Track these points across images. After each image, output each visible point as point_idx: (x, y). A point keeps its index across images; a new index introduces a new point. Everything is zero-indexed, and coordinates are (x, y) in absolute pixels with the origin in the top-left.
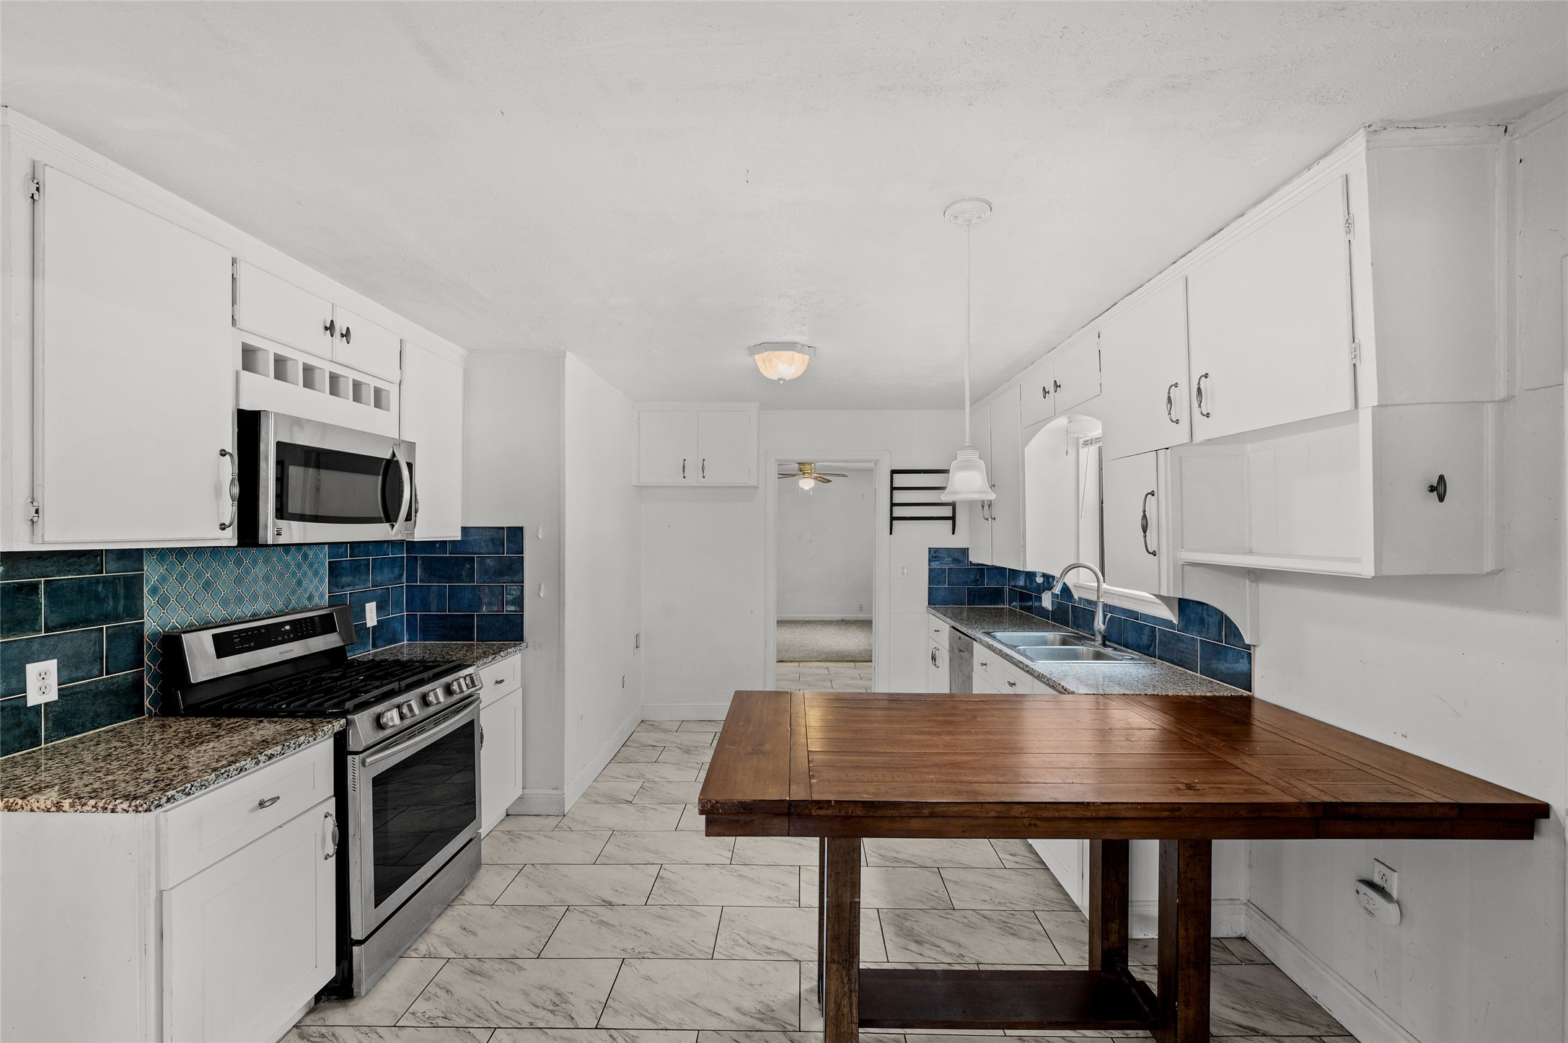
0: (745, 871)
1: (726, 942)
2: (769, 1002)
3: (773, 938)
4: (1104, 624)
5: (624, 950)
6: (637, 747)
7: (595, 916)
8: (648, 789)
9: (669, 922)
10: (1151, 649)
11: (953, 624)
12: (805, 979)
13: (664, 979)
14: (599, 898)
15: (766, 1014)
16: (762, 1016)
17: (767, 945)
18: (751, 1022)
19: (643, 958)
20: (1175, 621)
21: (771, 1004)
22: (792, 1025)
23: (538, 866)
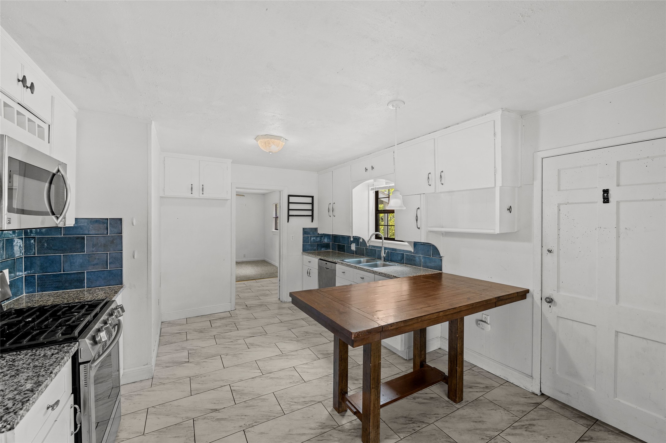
0: (272, 375)
1: (286, 405)
2: (321, 421)
3: (304, 397)
4: (385, 254)
5: (240, 427)
6: (169, 335)
7: (212, 418)
8: (194, 353)
9: (254, 407)
10: (402, 261)
11: (320, 257)
12: (327, 407)
13: (270, 431)
14: (208, 409)
15: (323, 426)
16: (322, 427)
17: (304, 401)
18: (319, 431)
19: (253, 426)
20: (413, 251)
21: (322, 421)
22: (335, 425)
23: (157, 407)
